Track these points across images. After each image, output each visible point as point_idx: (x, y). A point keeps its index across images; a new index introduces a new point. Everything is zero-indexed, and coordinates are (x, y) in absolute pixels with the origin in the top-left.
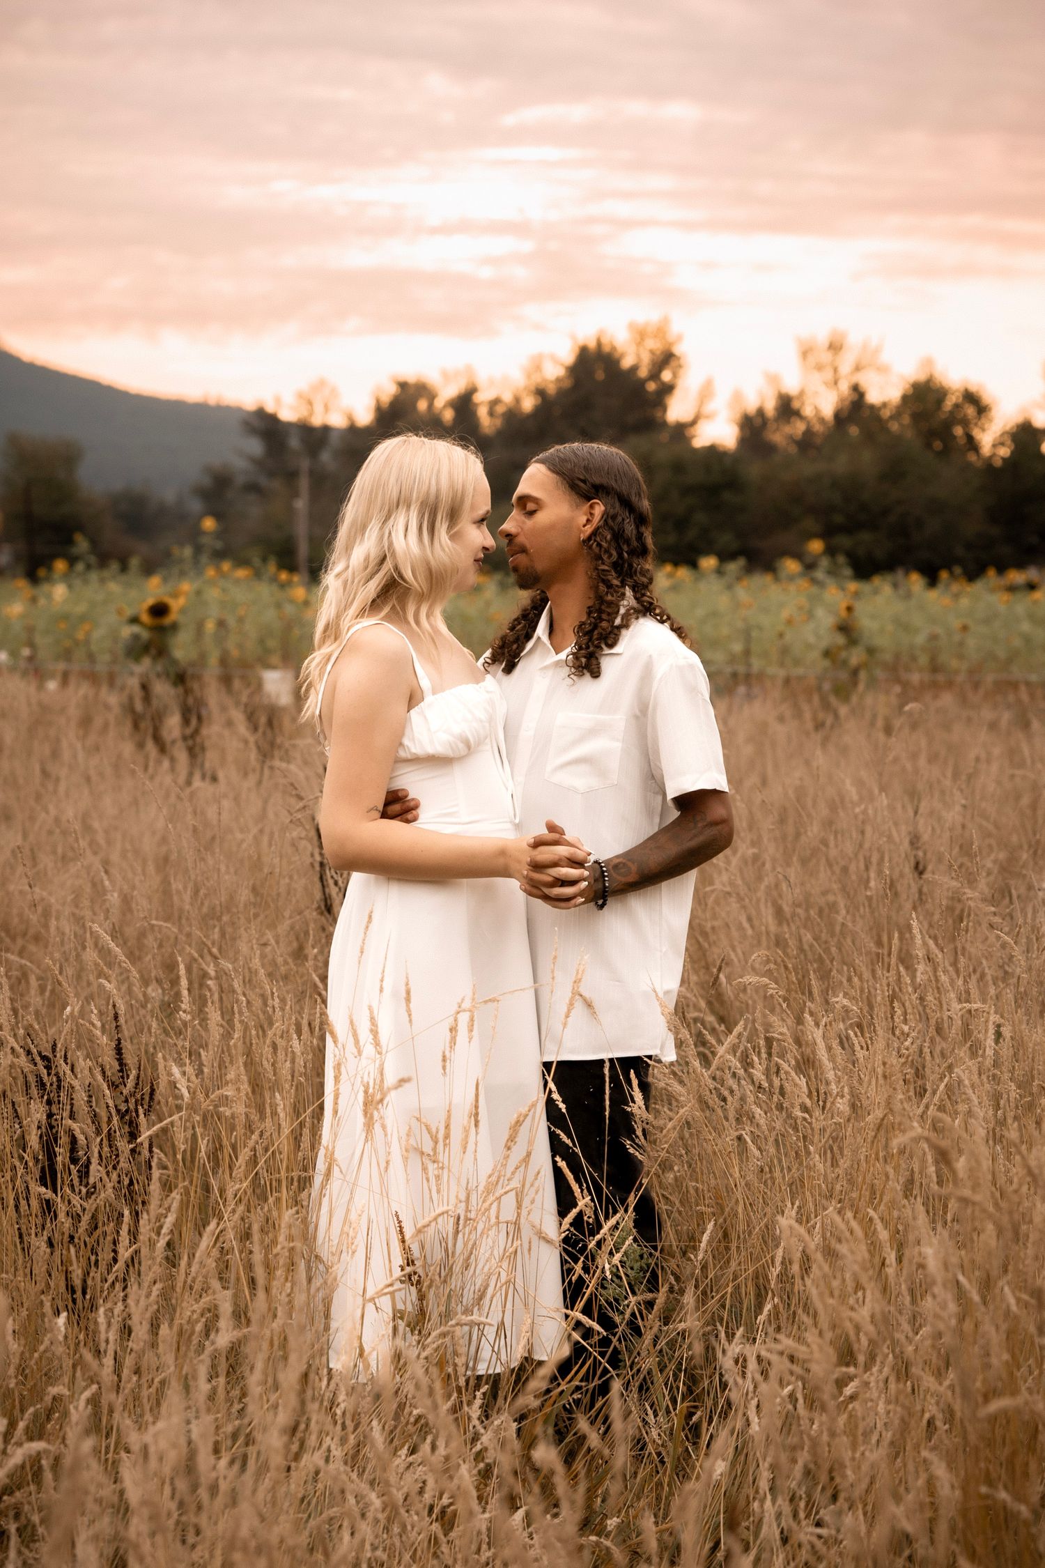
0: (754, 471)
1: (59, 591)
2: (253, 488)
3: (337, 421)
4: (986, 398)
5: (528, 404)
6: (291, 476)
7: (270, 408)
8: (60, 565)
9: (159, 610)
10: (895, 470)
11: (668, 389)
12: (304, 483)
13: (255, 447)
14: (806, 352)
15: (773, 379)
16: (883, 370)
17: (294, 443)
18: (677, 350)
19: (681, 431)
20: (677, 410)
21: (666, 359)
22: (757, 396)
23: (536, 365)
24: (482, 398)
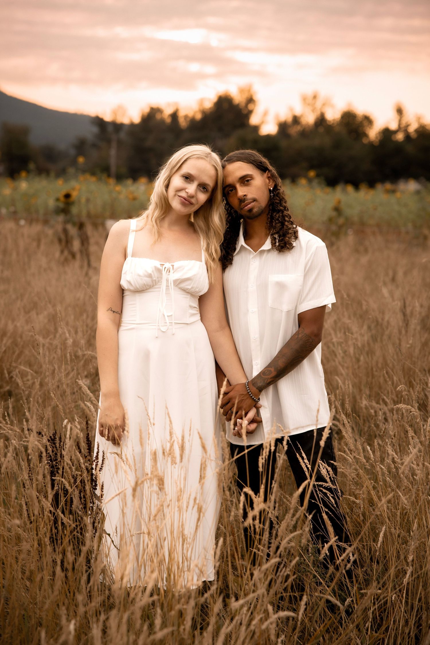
0: (284, 144)
1: (24, 185)
2: (94, 145)
3: (126, 121)
4: (372, 117)
5: (199, 116)
6: (109, 141)
7: (101, 116)
8: (23, 174)
9: (67, 196)
10: (337, 144)
11: (250, 112)
12: (114, 145)
13: (95, 130)
14: (304, 99)
15: (291, 109)
16: (332, 106)
17: (110, 129)
18: (255, 98)
19: (256, 128)
20: (254, 120)
21: (250, 100)
22: (285, 116)
23: (201, 101)
24: (182, 114)
